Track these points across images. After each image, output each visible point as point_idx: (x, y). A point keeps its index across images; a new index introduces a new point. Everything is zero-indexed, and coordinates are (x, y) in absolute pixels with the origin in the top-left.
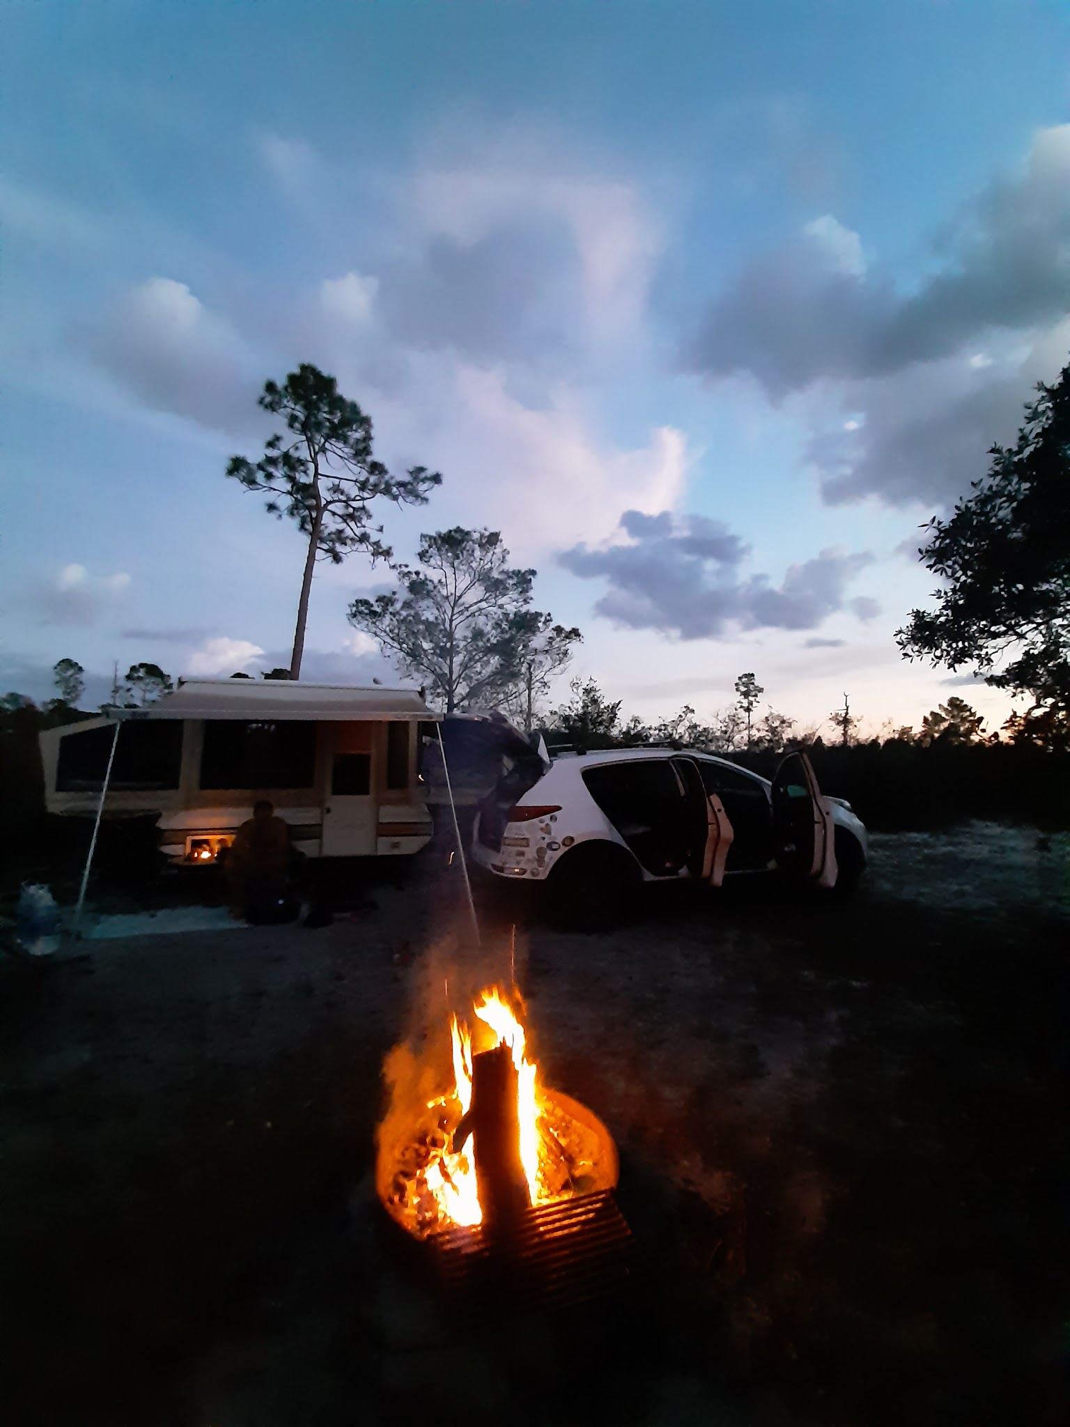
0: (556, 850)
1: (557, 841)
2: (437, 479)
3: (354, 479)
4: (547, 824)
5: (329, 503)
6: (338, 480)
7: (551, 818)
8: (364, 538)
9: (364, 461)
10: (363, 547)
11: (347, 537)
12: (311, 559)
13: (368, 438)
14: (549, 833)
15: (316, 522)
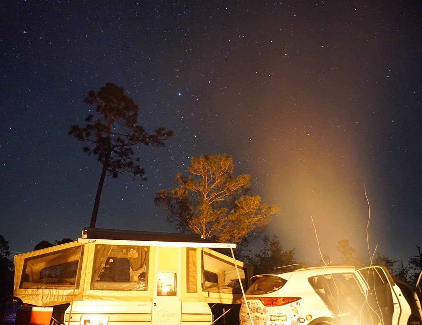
0: (303, 322)
1: (302, 317)
2: (170, 134)
3: (127, 135)
4: (295, 307)
5: (114, 147)
6: (119, 135)
7: (297, 303)
8: (130, 164)
9: (132, 126)
10: (130, 169)
11: (122, 164)
12: (103, 175)
13: (136, 115)
14: (297, 313)
15: (108, 156)
